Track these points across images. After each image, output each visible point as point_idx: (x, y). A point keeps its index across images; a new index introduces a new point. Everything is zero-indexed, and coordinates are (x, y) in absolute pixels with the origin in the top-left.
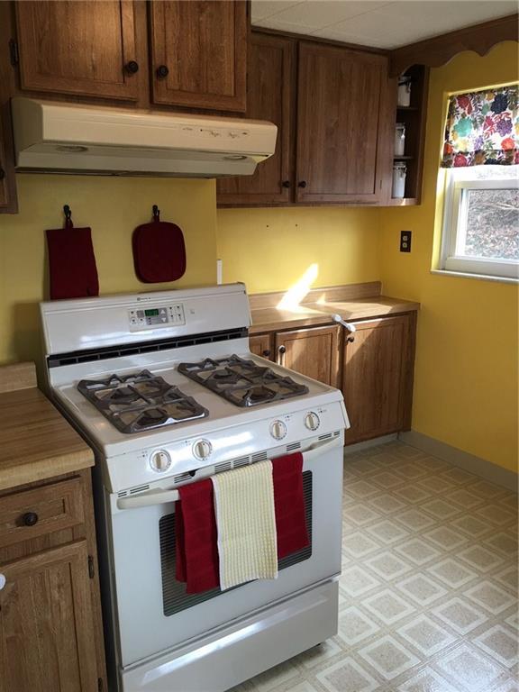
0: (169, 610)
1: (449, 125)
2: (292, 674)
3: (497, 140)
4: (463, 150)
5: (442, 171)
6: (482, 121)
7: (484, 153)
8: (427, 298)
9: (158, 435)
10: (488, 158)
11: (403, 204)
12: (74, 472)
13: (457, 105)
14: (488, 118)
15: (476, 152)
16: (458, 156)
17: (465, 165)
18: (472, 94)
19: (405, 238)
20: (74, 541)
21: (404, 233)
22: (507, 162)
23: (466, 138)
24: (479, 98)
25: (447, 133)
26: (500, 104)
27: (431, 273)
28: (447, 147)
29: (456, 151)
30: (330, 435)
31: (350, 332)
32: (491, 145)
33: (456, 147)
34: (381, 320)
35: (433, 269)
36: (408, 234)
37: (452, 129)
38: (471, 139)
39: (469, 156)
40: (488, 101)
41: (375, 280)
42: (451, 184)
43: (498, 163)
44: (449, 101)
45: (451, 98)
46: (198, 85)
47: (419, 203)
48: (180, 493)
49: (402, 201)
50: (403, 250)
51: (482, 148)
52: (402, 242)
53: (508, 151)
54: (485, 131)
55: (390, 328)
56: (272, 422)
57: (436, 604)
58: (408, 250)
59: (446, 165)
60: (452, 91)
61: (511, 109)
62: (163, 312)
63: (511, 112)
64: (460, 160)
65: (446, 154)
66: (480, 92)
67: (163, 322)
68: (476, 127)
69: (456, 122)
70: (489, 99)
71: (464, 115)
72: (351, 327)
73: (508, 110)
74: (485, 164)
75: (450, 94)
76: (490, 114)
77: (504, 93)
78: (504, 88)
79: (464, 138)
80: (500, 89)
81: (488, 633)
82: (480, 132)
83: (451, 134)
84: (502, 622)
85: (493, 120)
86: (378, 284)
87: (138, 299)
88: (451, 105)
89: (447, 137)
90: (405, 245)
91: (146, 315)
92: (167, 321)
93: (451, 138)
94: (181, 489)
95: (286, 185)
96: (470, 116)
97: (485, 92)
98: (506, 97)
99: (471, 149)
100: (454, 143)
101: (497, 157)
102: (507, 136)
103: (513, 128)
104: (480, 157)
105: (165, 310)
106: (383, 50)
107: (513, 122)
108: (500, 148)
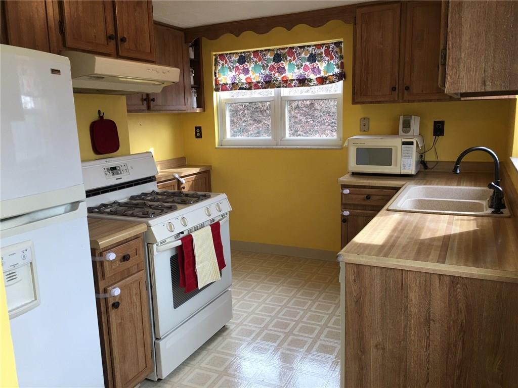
0: (176, 306)
1: (216, 69)
2: (219, 339)
3: (243, 78)
4: (225, 83)
5: (215, 93)
6: (233, 68)
7: (237, 84)
8: (215, 162)
9: (159, 218)
10: (240, 86)
11: (198, 111)
12: (137, 235)
13: (219, 59)
14: (237, 66)
15: (233, 84)
16: (222, 86)
17: (227, 90)
18: (227, 54)
19: (198, 131)
20: (138, 272)
21: (196, 128)
22: (250, 89)
23: (226, 76)
24: (230, 56)
25: (215, 73)
26: (242, 60)
27: (216, 148)
28: (216, 80)
29: (221, 83)
30: (224, 215)
31: (182, 183)
32: (240, 80)
33: (221, 81)
34: (195, 176)
35: (217, 146)
36: (200, 128)
37: (217, 72)
38: (228, 77)
39: (228, 85)
40: (235, 58)
41: (182, 156)
42: (220, 100)
43: (245, 89)
44: (214, 57)
45: (215, 55)
46: (136, 47)
47: (204, 111)
48: (182, 241)
49: (197, 110)
50: (197, 137)
51: (236, 82)
52: (196, 133)
53: (249, 83)
54: (237, 73)
55: (200, 180)
56: (204, 208)
57: (266, 300)
58: (200, 137)
59: (217, 90)
60: (215, 52)
61: (248, 62)
62: (118, 168)
63: (248, 64)
64: (224, 88)
65: (216, 85)
66: (231, 53)
67: (119, 174)
68: (231, 71)
69: (219, 68)
70: (236, 57)
71: (223, 65)
72: (183, 180)
73: (246, 63)
74: (239, 89)
75: (214, 53)
76: (237, 64)
77: (243, 54)
78: (243, 52)
79: (224, 76)
80: (241, 53)
81: (292, 301)
82: (233, 73)
83: (217, 74)
84: (295, 297)
85: (239, 68)
86: (183, 159)
87: (106, 161)
88: (215, 59)
89: (215, 76)
90: (198, 134)
91: (111, 170)
92: (121, 173)
93: (217, 76)
94: (182, 239)
95: (145, 100)
96: (226, 65)
97: (234, 53)
98: (244, 57)
99: (229, 82)
100: (219, 79)
101: (244, 86)
102: (247, 76)
103: (250, 72)
104: (234, 86)
105: (119, 167)
106: (181, 28)
107: (250, 69)
108: (245, 82)
